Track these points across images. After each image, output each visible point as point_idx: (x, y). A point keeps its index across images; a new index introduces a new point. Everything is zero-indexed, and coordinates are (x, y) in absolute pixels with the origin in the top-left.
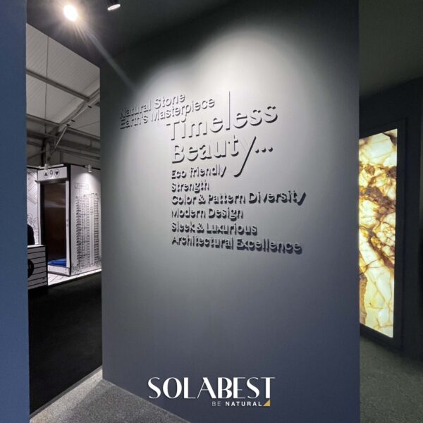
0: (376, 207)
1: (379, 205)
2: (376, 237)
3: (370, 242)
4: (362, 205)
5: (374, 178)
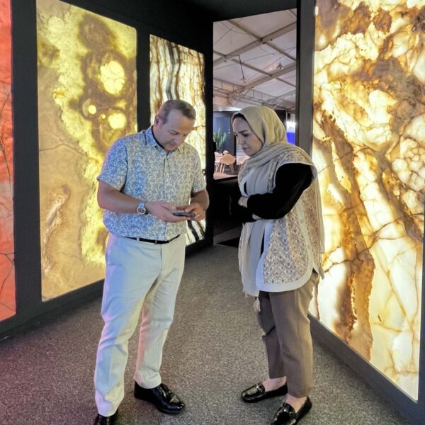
0: (393, 102)
1: (398, 97)
2: (392, 171)
3: (380, 181)
4: (368, 101)
5: (390, 39)
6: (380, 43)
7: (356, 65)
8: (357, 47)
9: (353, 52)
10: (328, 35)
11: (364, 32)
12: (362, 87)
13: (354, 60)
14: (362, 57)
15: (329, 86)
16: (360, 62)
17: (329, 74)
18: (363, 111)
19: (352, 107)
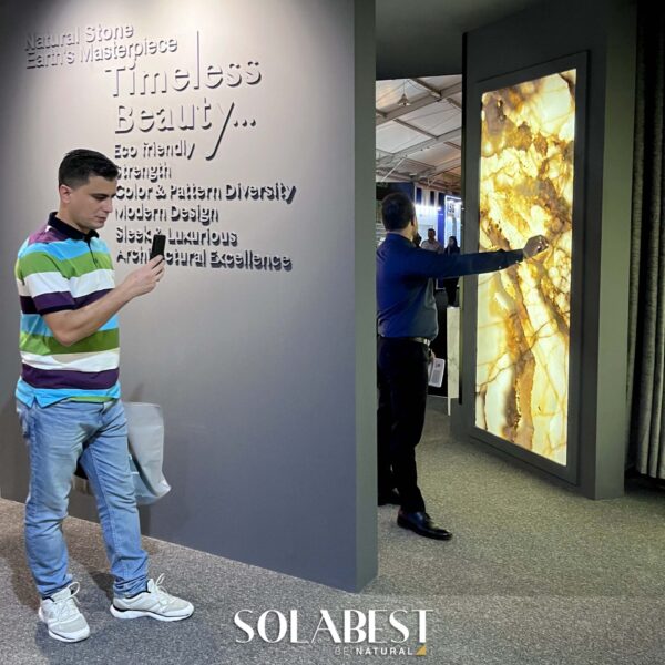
0: (549, 218)
1: (552, 214)
2: (548, 278)
3: (539, 287)
4: (529, 215)
5: (546, 162)
6: (539, 164)
7: (519, 180)
8: (520, 162)
9: (517, 166)
10: (495, 144)
11: (526, 150)
12: (524, 201)
13: (518, 174)
14: (525, 173)
15: (495, 195)
16: (523, 177)
17: (495, 183)
18: (525, 223)
19: (516, 218)
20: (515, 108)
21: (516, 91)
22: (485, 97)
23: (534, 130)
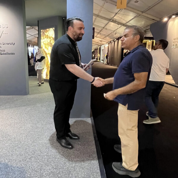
10: (43, 38)
11: (48, 39)
12: (48, 46)
16: (48, 42)
17: (44, 43)
18: (48, 49)
20: (46, 32)
21: (46, 30)
22: (42, 30)
23: (49, 36)
